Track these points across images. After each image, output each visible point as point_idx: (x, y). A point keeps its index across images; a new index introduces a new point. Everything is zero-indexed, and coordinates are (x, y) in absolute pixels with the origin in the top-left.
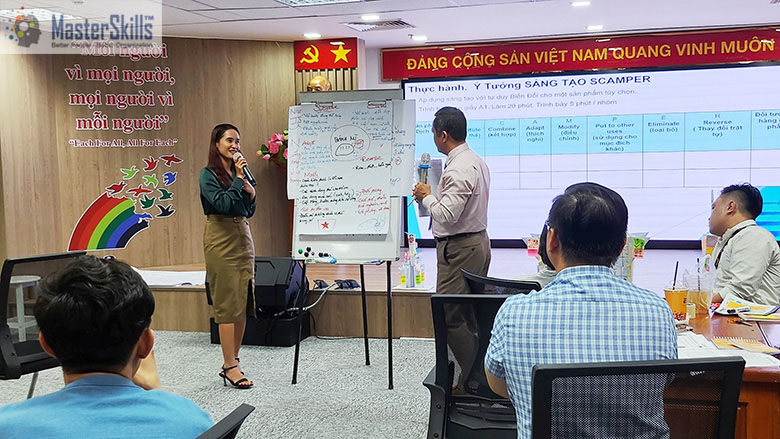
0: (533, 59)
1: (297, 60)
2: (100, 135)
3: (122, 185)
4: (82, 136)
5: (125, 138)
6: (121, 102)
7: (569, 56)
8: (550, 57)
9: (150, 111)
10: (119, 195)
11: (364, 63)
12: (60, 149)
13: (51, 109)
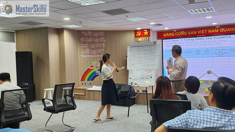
0: (197, 32)
1: (135, 35)
2: (88, 54)
3: (93, 66)
4: (84, 54)
5: (94, 55)
6: (93, 46)
7: (207, 31)
8: (202, 32)
9: (99, 48)
10: (92, 68)
11: (152, 35)
12: (79, 57)
13: (77, 48)
